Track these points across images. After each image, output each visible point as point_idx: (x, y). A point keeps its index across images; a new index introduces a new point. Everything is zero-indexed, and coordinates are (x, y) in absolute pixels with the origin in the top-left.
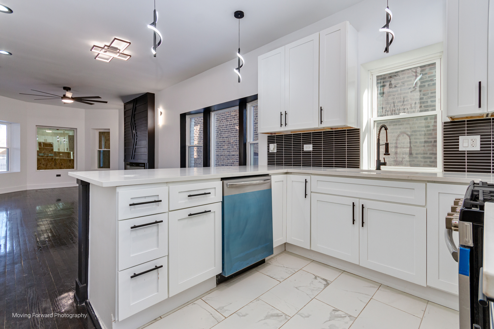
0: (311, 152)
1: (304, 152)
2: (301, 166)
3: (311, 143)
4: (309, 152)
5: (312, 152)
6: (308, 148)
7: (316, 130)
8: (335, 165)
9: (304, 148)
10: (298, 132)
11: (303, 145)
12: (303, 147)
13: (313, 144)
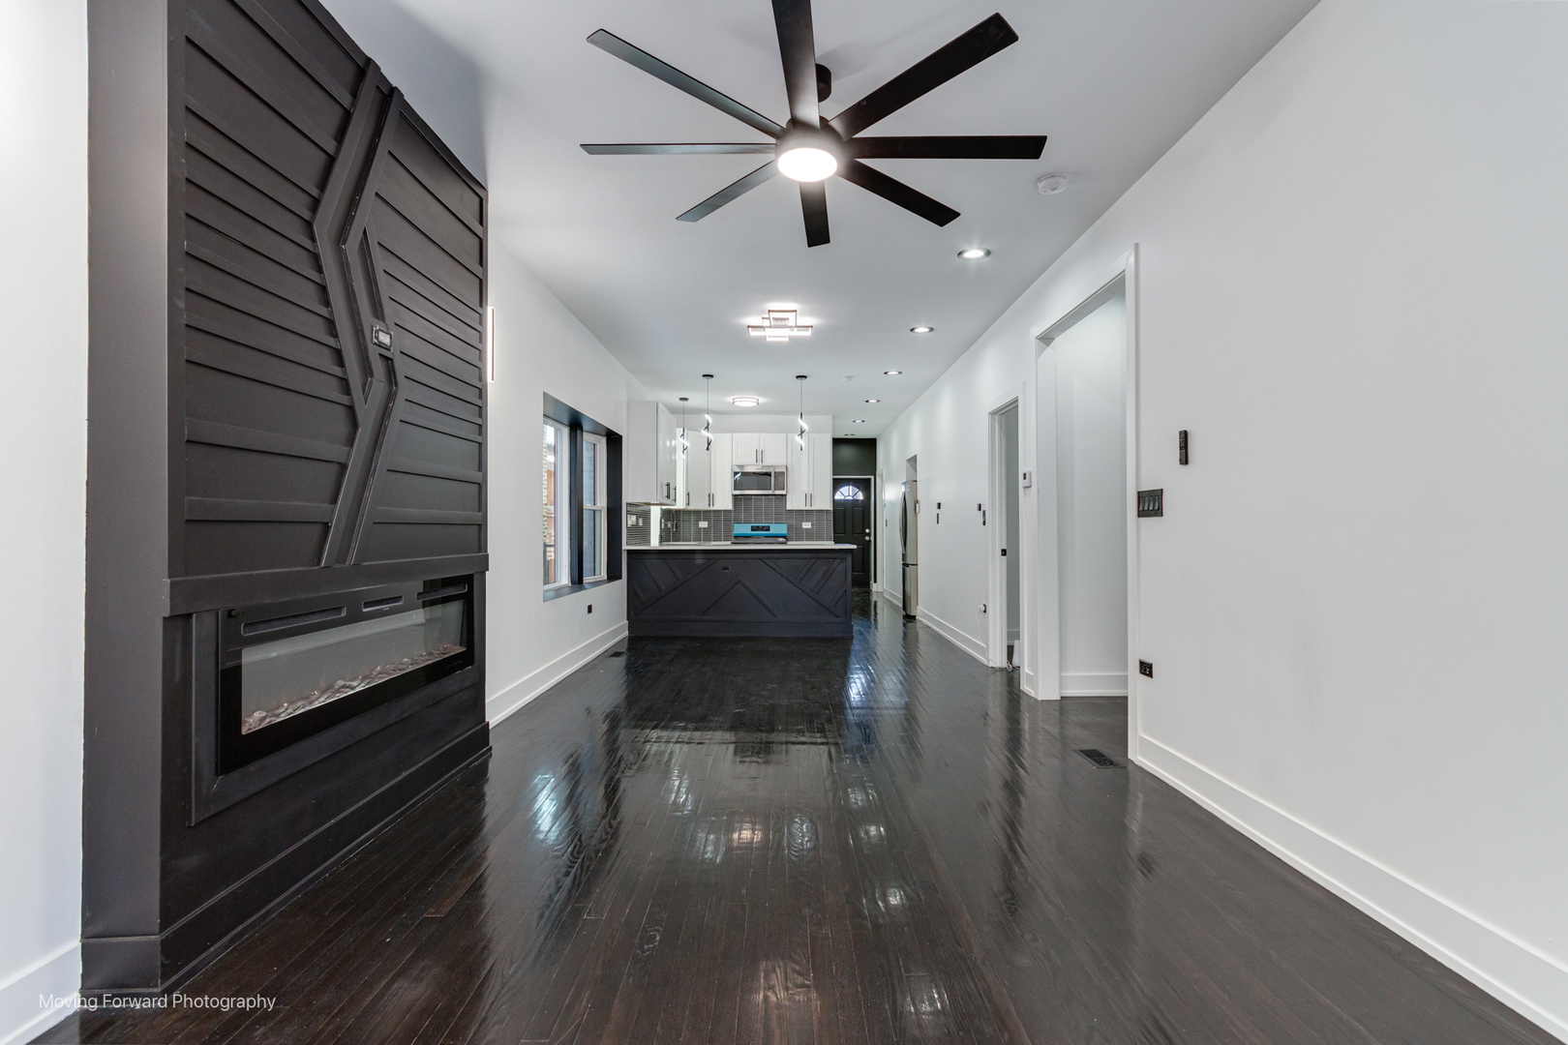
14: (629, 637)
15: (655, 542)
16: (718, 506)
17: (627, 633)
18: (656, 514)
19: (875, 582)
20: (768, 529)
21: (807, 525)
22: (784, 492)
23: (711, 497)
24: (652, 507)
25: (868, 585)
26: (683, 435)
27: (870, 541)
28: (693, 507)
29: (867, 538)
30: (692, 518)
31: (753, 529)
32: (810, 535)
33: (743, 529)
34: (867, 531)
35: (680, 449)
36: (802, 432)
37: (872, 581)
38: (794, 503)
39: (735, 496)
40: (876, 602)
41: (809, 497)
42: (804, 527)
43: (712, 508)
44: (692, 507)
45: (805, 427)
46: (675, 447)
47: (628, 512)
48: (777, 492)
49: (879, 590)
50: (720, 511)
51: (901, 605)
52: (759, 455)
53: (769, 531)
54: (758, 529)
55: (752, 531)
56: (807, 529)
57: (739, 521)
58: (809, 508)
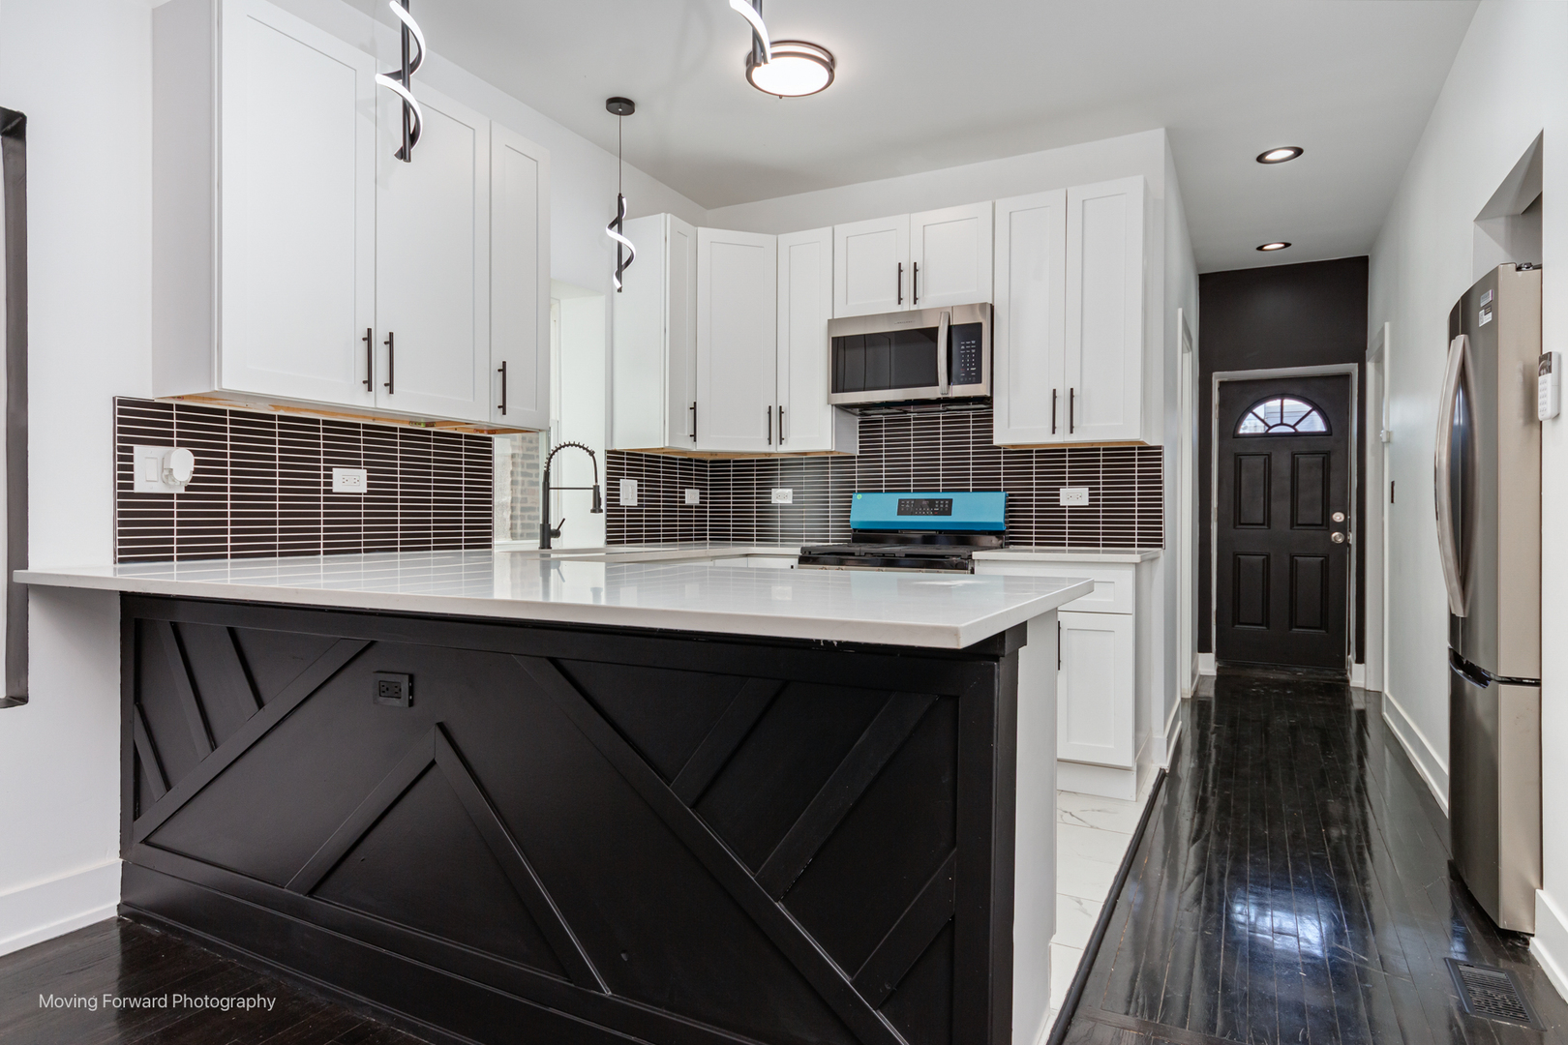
0: (359, 500)
1: (332, 497)
2: (318, 553)
3: (359, 463)
4: (354, 498)
5: (366, 500)
6: (350, 481)
7: (379, 419)
8: (435, 541)
9: (335, 480)
10: (307, 410)
11: (330, 469)
12: (330, 476)
13: (369, 471)
16: (799, 442)
19: (1360, 659)
20: (946, 508)
21: (1074, 496)
22: (980, 390)
23: (776, 417)
25: (1341, 666)
27: (1346, 543)
29: (1337, 536)
31: (906, 508)
32: (1088, 530)
33: (875, 509)
34: (1338, 517)
37: (1351, 657)
38: (1019, 423)
39: (840, 409)
40: (1362, 714)
41: (1065, 403)
42: (1064, 500)
48: (959, 390)
49: (1371, 688)
52: (909, 277)
53: (949, 513)
54: (915, 507)
55: (900, 513)
56: (1074, 510)
57: (872, 487)
58: (1063, 438)
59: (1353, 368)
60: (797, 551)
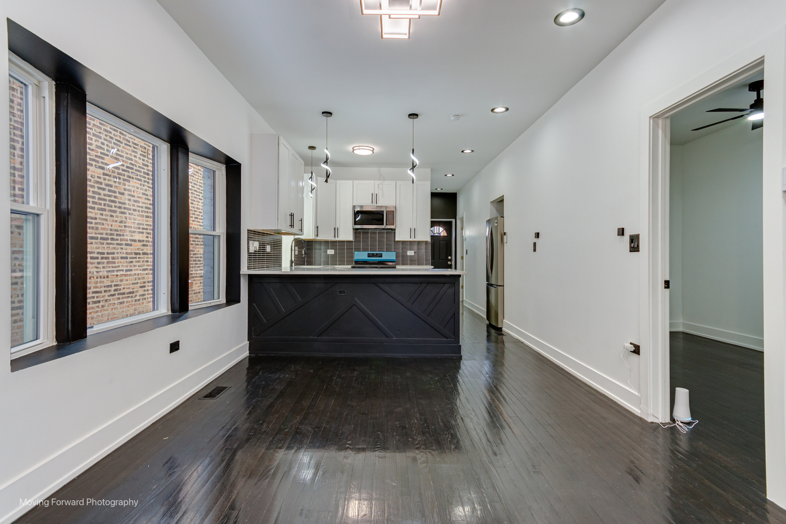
4: (269, 253)
6: (269, 249)
13: (270, 246)
14: (249, 356)
15: (286, 267)
16: (342, 238)
17: (247, 353)
18: (287, 242)
20: (381, 256)
21: (410, 253)
22: (393, 227)
23: (336, 231)
24: (283, 237)
26: (311, 177)
28: (322, 237)
29: (449, 263)
30: (322, 247)
31: (369, 256)
32: (412, 261)
33: (362, 256)
34: (449, 257)
35: (307, 189)
36: (414, 167)
38: (402, 235)
39: (355, 230)
41: (413, 231)
42: (408, 254)
43: (337, 239)
44: (319, 238)
45: (417, 161)
46: (303, 187)
47: (249, 239)
48: (388, 227)
50: (343, 242)
51: (485, 317)
52: (375, 197)
53: (382, 257)
54: (373, 255)
55: (368, 257)
56: (410, 256)
57: (358, 250)
58: (412, 239)
59: (453, 220)
60: (350, 267)
